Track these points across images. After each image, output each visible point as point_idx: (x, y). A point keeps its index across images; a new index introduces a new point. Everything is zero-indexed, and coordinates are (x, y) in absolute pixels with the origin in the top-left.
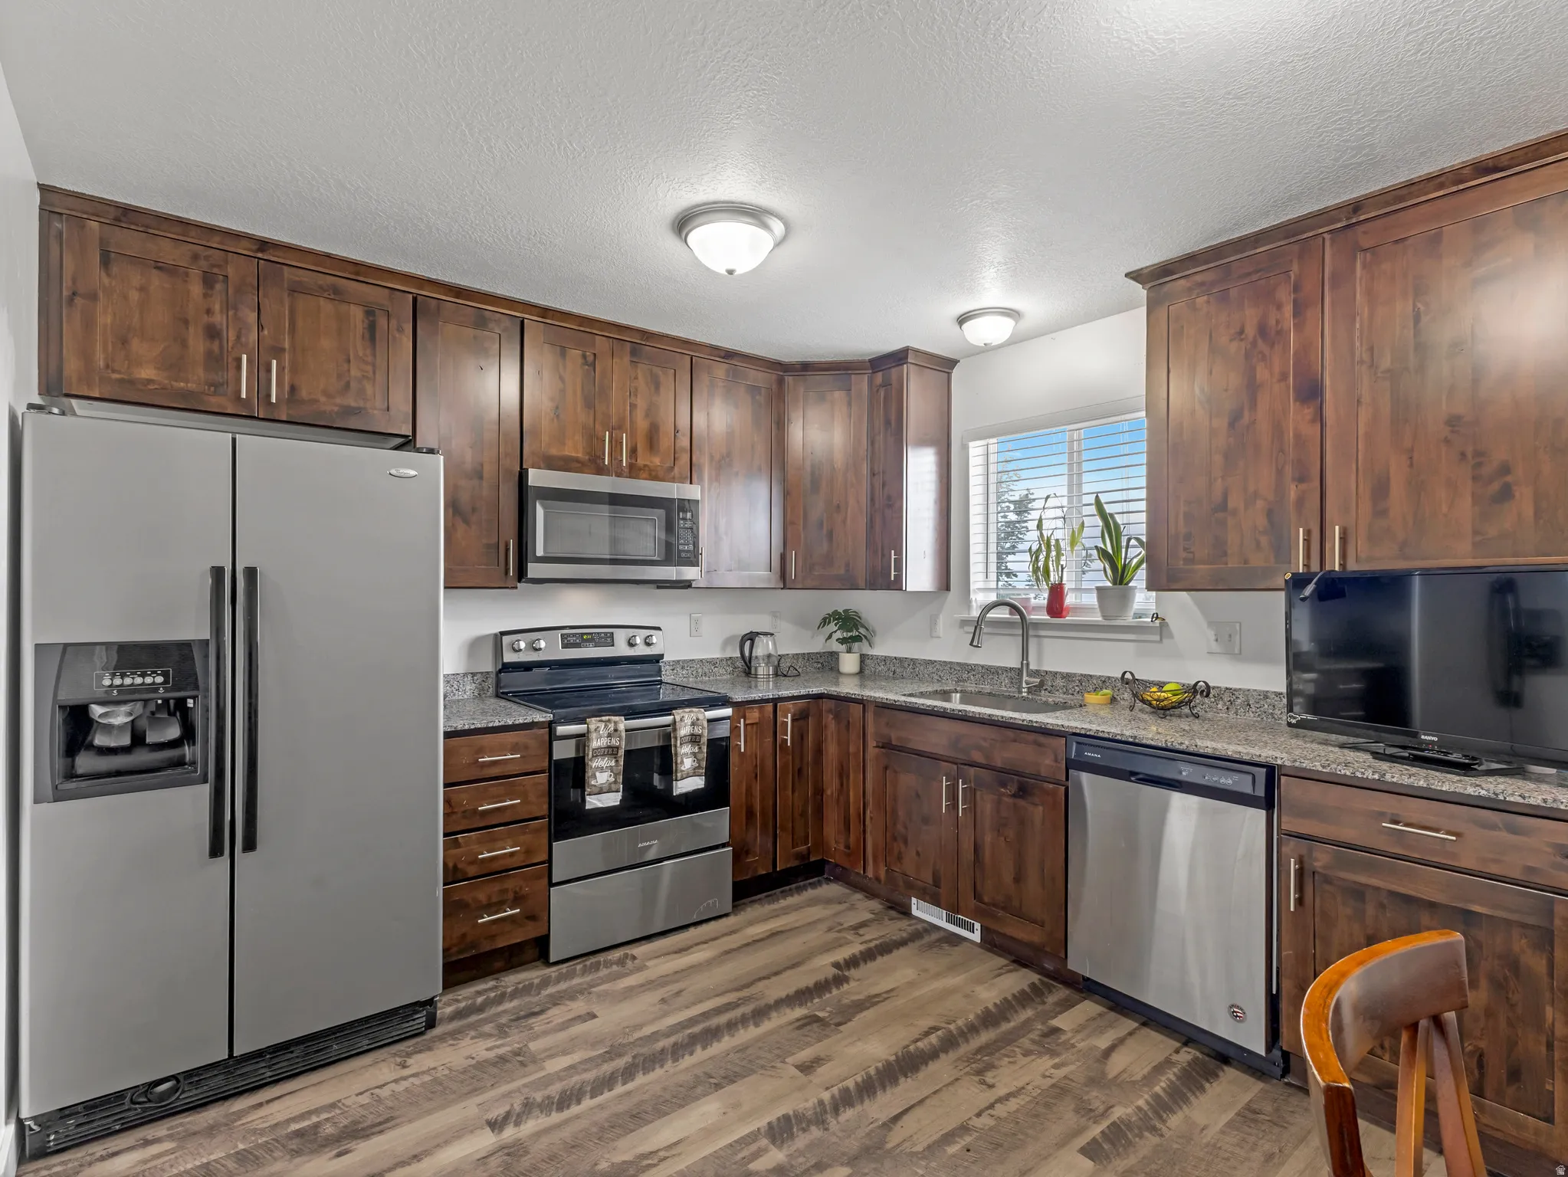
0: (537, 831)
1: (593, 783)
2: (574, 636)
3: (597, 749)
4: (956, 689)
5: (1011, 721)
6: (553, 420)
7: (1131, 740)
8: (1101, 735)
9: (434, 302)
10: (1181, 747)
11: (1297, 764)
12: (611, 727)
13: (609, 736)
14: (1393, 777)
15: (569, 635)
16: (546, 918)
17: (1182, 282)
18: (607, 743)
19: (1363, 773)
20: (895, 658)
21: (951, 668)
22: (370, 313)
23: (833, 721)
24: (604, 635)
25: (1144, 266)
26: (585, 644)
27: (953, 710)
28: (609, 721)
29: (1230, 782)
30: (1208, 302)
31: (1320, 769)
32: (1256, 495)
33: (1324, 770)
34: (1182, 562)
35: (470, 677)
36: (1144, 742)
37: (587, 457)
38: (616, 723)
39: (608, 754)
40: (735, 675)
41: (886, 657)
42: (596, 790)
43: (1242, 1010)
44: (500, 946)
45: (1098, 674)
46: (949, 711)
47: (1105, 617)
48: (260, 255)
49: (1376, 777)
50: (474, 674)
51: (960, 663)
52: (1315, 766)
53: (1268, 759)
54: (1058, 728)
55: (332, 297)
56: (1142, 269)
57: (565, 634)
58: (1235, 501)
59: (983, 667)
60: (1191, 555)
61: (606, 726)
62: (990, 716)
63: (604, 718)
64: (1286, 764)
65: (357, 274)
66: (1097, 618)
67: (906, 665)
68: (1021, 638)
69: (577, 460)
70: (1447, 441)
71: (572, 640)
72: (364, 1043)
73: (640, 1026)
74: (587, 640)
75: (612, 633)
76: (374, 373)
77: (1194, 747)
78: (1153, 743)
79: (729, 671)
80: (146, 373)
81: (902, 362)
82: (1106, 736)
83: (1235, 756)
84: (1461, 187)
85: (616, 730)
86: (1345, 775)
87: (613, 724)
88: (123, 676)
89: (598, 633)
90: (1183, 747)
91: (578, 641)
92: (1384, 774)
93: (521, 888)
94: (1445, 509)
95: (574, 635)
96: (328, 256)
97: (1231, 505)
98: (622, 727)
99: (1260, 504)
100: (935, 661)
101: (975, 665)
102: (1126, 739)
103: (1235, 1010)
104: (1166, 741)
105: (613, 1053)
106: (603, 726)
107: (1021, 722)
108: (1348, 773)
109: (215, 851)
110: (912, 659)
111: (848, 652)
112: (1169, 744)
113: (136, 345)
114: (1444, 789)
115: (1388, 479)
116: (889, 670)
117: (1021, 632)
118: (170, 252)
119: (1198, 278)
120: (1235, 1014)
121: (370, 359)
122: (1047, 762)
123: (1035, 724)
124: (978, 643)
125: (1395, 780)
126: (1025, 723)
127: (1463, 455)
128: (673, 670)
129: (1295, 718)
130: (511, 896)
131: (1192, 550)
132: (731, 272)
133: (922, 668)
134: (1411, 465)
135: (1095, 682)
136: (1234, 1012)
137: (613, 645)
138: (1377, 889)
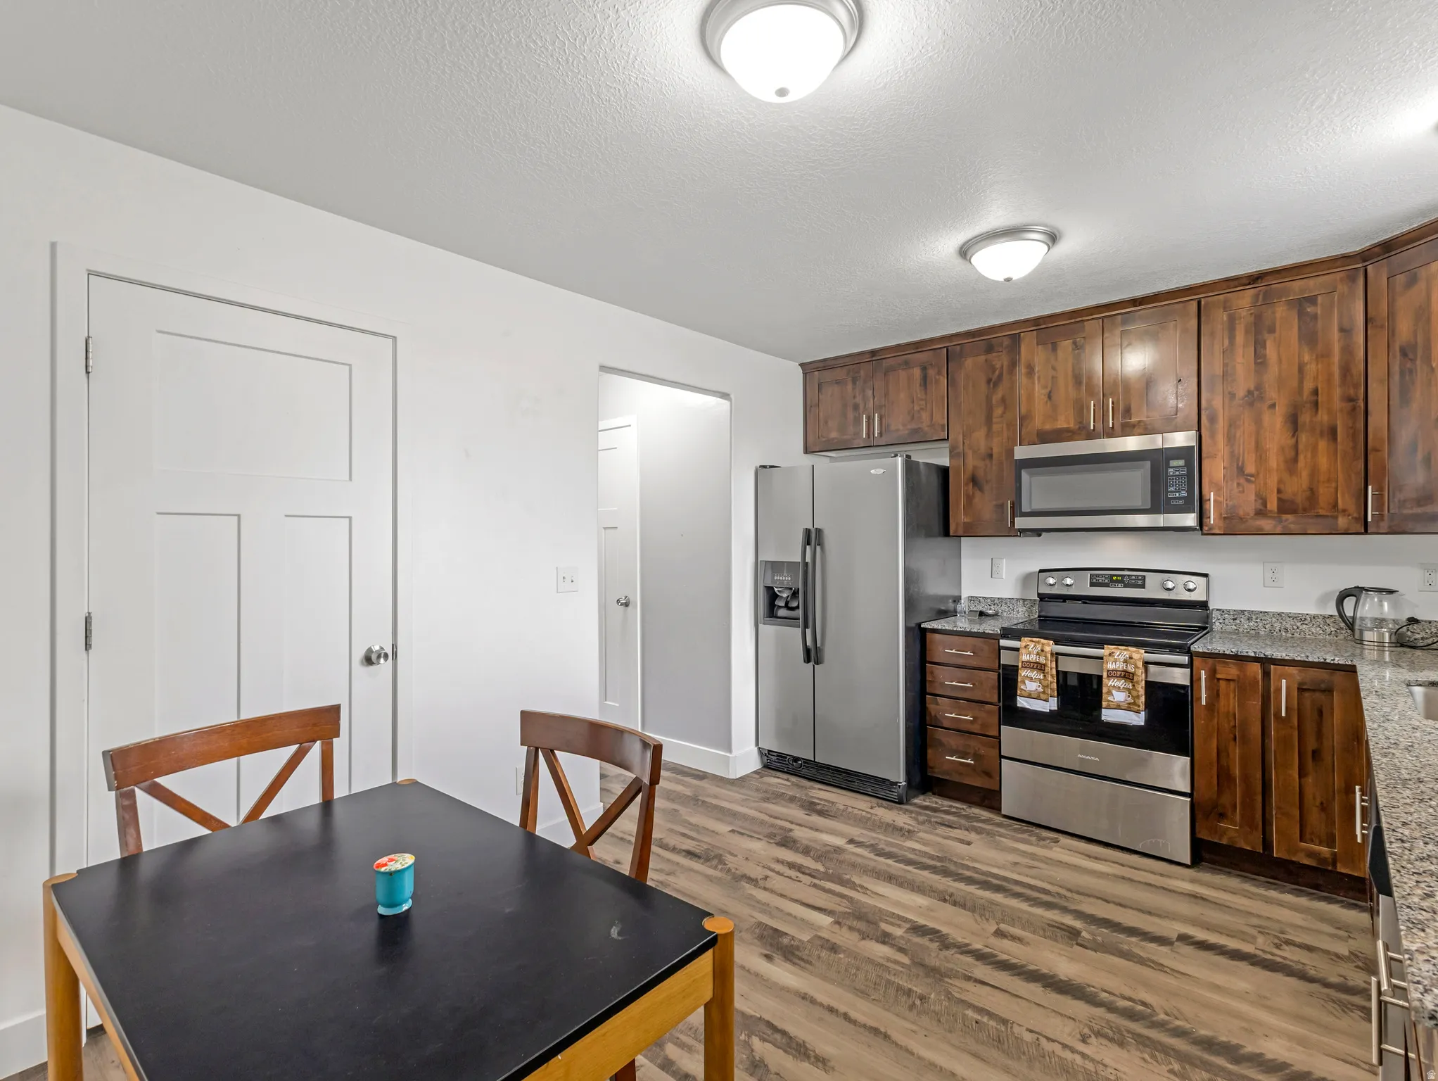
0: (989, 712)
1: (1022, 687)
2: (1100, 576)
3: (1027, 662)
6: (1047, 402)
9: (958, 347)
12: (1039, 647)
13: (1038, 654)
15: (1098, 576)
16: (998, 778)
18: (1036, 659)
22: (924, 369)
24: (1136, 578)
26: (1113, 584)
28: (1039, 642)
35: (1021, 601)
37: (1077, 427)
38: (1043, 644)
39: (1037, 668)
42: (1026, 694)
44: (965, 782)
48: (874, 358)
50: (1024, 600)
55: (905, 367)
57: (1095, 575)
61: (1035, 646)
63: (1034, 639)
65: (917, 348)
69: (1068, 430)
71: (1100, 580)
72: (869, 790)
73: (976, 861)
74: (1117, 581)
75: (1144, 576)
76: (926, 404)
80: (834, 435)
85: (1042, 651)
87: (1040, 645)
88: (780, 576)
89: (1129, 576)
91: (1106, 581)
93: (979, 749)
95: (1103, 576)
96: (899, 345)
98: (1048, 649)
105: (939, 859)
106: (1033, 646)
109: (808, 660)
113: (830, 423)
118: (840, 374)
121: (924, 397)
128: (1234, 619)
130: (972, 751)
132: (1008, 280)
137: (1144, 588)
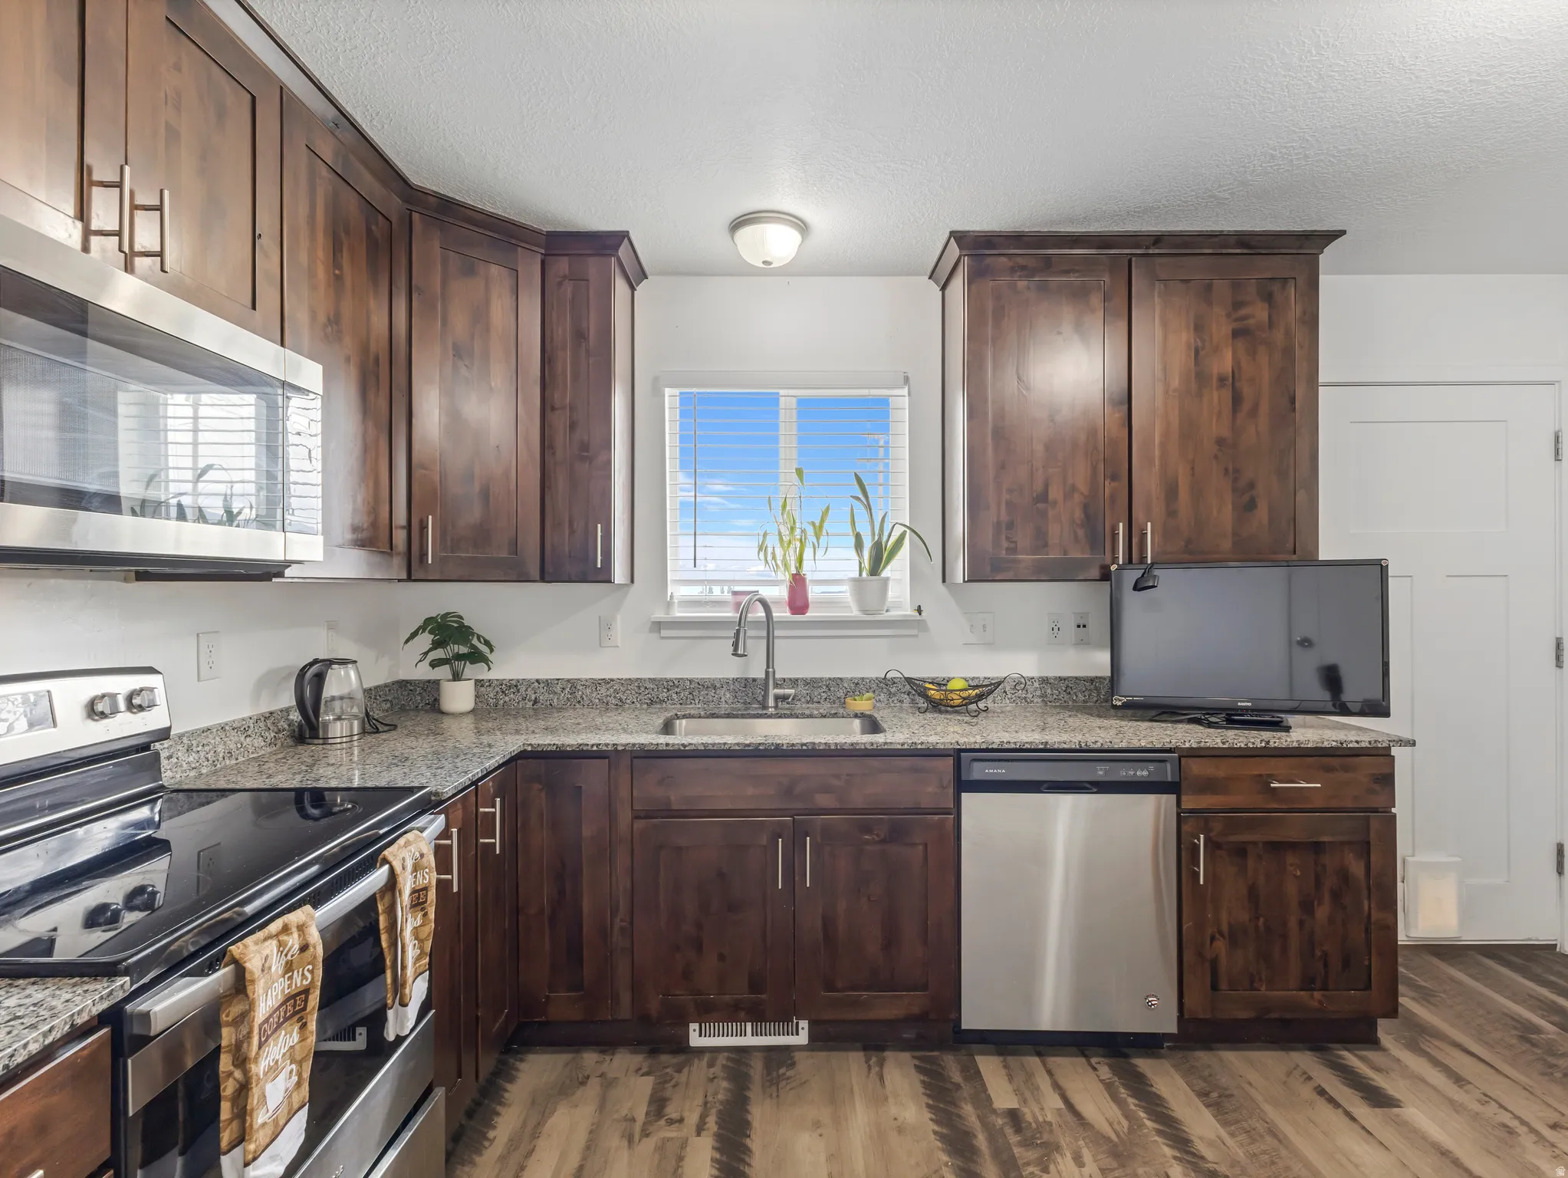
3: (267, 1019)
4: (676, 715)
5: (886, 747)
7: (1041, 747)
8: (1006, 746)
10: (1096, 746)
11: (1202, 745)
12: (294, 942)
13: (289, 968)
14: (1275, 743)
17: (1004, 259)
18: (284, 990)
19: (1254, 743)
20: (538, 681)
21: (639, 687)
23: (543, 795)
25: (972, 229)
27: (793, 745)
28: (286, 929)
29: (1145, 773)
30: (1029, 288)
31: (1221, 745)
32: (1074, 488)
33: (1224, 746)
34: (1004, 552)
36: (1056, 746)
38: (300, 928)
40: (279, 744)
41: (518, 681)
43: (1156, 997)
45: (849, 676)
46: (785, 747)
47: (865, 612)
49: (1263, 744)
51: (654, 679)
52: (1217, 743)
53: (1178, 744)
54: (952, 747)
56: (969, 232)
58: (1055, 493)
59: (691, 681)
60: (1013, 545)
61: (280, 946)
62: (852, 745)
63: (274, 927)
64: (1193, 746)
66: (854, 613)
67: (558, 690)
68: (765, 641)
70: (1216, 457)
75: (47, 692)
77: (1109, 744)
78: (1065, 746)
79: (268, 740)
81: (608, 252)
82: (1013, 746)
83: (1148, 746)
84: (1224, 251)
85: (303, 948)
86: (1240, 748)
87: (296, 935)
89: (9, 695)
90: (1098, 746)
92: (1269, 741)
94: (1215, 512)
97: (1051, 496)
98: (314, 932)
99: (1077, 498)
100: (612, 680)
101: (679, 680)
102: (1036, 747)
103: (1150, 999)
104: (1080, 742)
106: (276, 951)
107: (899, 747)
108: (1243, 746)
110: (568, 681)
111: (454, 680)
112: (1083, 745)
114: (1309, 746)
115: (1177, 486)
116: (524, 699)
117: (765, 634)
119: (1021, 261)
120: (1150, 1004)
122: (930, 789)
123: (919, 747)
124: (744, 651)
125: (1276, 745)
126: (906, 747)
127: (1226, 470)
129: (1120, 701)
131: (1014, 539)
133: (588, 691)
134: (1193, 475)
135: (846, 685)
136: (1150, 1001)
137: (53, 723)
138: (1255, 843)
